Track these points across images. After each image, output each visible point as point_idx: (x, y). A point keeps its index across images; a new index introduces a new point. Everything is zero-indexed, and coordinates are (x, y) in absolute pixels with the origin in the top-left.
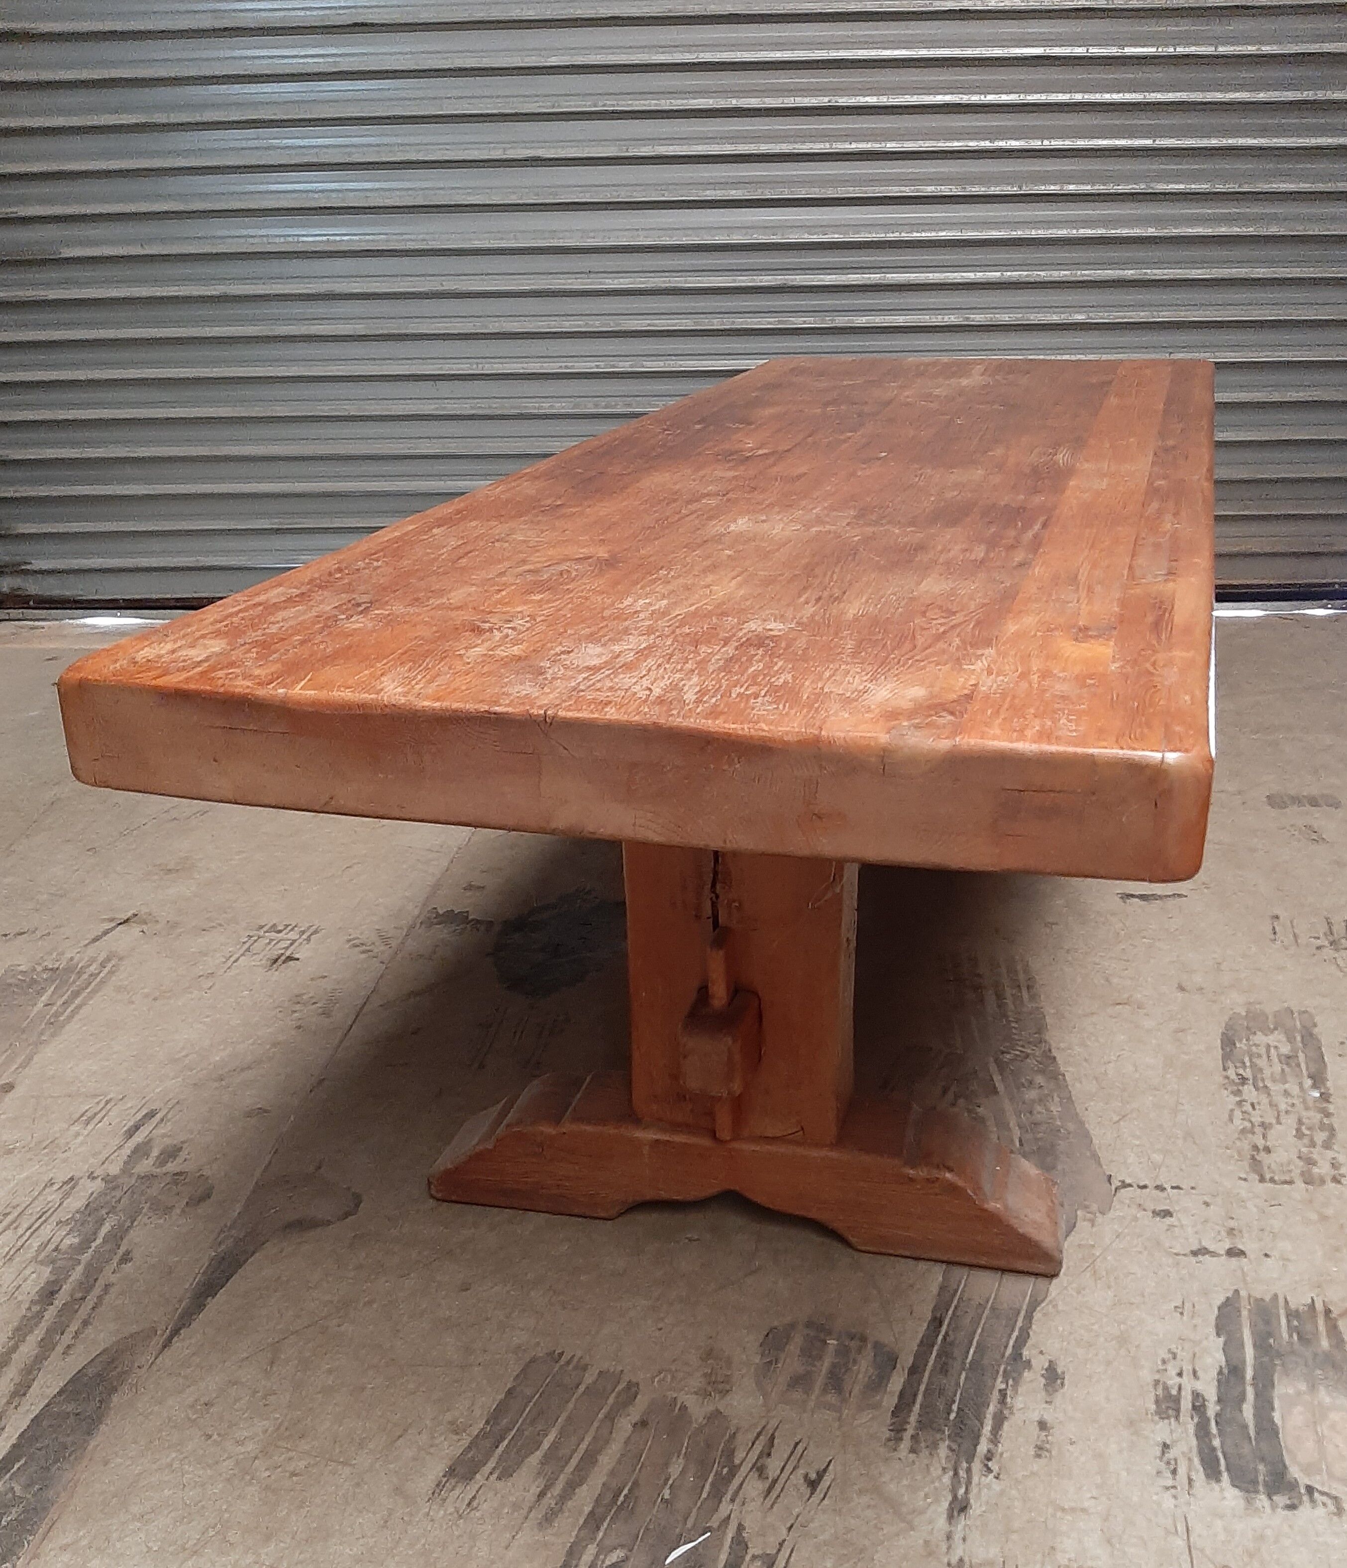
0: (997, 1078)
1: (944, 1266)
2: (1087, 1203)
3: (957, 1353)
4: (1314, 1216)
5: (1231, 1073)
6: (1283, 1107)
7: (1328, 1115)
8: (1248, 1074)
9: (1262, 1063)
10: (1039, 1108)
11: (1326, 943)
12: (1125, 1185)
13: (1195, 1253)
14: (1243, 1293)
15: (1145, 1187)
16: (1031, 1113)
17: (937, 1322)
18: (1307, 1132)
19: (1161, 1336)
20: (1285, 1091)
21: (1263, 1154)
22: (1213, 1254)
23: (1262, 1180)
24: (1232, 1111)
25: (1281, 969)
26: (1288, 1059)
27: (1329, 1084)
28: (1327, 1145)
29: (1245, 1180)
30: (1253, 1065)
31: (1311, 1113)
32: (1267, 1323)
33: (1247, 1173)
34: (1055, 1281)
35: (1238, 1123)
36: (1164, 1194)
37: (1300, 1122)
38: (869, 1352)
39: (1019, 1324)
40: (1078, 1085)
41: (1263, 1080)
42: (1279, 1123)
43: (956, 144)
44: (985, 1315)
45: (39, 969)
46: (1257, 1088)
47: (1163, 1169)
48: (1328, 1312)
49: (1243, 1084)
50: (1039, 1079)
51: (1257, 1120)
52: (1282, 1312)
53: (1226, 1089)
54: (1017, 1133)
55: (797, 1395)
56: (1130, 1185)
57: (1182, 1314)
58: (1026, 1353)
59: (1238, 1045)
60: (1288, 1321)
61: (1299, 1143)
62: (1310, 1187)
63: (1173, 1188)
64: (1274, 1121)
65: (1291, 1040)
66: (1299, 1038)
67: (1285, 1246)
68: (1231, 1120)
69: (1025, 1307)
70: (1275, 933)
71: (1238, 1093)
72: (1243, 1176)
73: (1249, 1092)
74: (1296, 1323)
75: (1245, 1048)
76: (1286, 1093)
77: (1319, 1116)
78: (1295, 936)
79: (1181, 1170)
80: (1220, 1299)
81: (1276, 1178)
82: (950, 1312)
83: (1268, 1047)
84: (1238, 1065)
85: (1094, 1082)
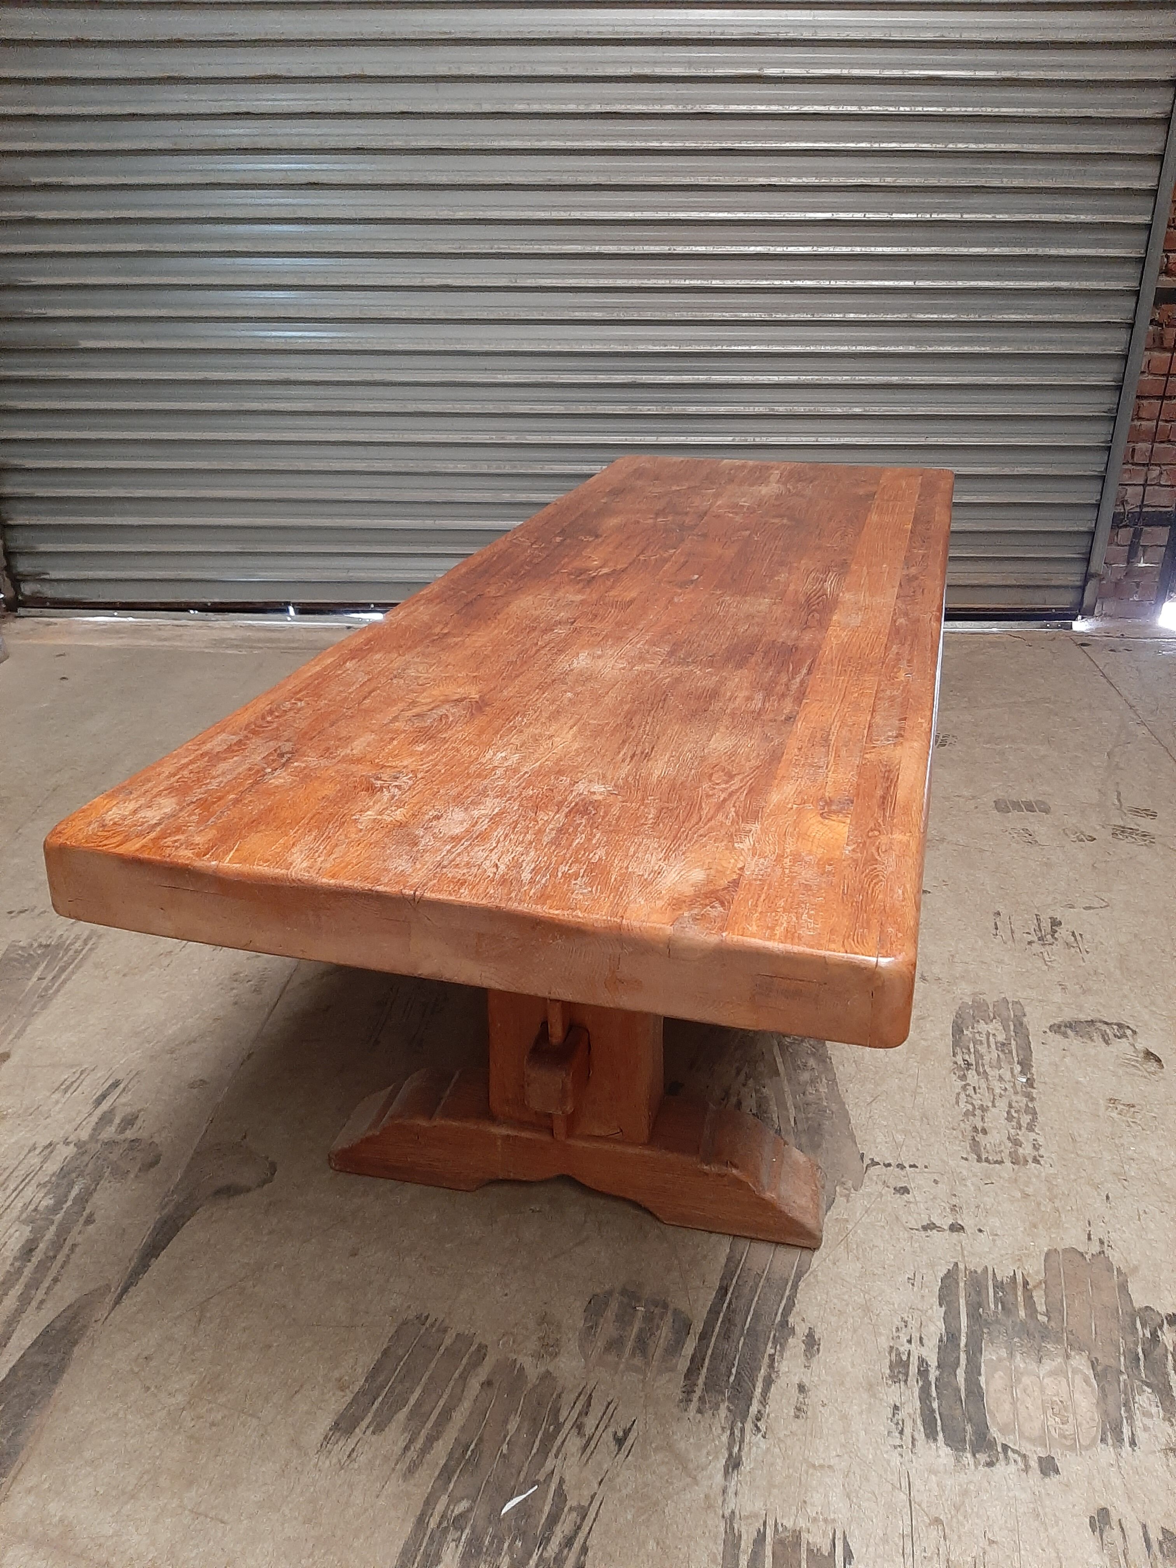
0: (779, 1060)
1: (731, 1238)
2: (843, 1180)
3: (738, 1319)
4: (1019, 1195)
5: (959, 1059)
6: (998, 1091)
7: (1032, 1099)
8: (972, 1059)
9: (983, 1049)
10: (810, 1090)
11: (1036, 939)
12: (874, 1163)
13: (925, 1228)
14: (961, 1266)
15: (889, 1165)
16: (804, 1094)
17: (723, 1290)
18: (1015, 1115)
19: (896, 1306)
20: (1000, 1076)
21: (981, 1135)
22: (940, 1229)
23: (979, 1160)
24: (958, 1094)
25: (1001, 962)
26: (1003, 1046)
27: (1034, 1070)
28: (1030, 1128)
29: (966, 1159)
30: (976, 1051)
31: (1019, 1098)
32: (979, 1293)
33: (968, 1153)
34: (817, 1253)
35: (964, 1106)
36: (903, 1173)
37: (1010, 1106)
38: (669, 1318)
39: (787, 1293)
40: (841, 1068)
41: (983, 1065)
42: (994, 1106)
43: (765, 282)
44: (761, 1284)
45: (35, 945)
46: (978, 1074)
47: (904, 1148)
48: (1026, 1284)
49: (968, 1069)
50: (812, 1062)
51: (977, 1103)
52: (990, 1283)
53: (955, 1074)
54: (792, 1112)
55: (611, 1358)
56: (878, 1164)
57: (913, 1285)
58: (791, 1320)
59: (965, 1032)
60: (995, 1293)
61: (1009, 1126)
62: (1016, 1167)
63: (911, 1166)
64: (990, 1104)
65: (1006, 1028)
66: (1012, 1028)
67: (994, 1221)
68: (957, 1103)
69: (792, 1277)
70: (997, 929)
71: (963, 1077)
72: (964, 1156)
73: (972, 1077)
74: (1001, 1294)
75: (970, 1035)
76: (1001, 1079)
77: (1025, 1100)
78: (1012, 932)
79: (918, 1150)
80: (942, 1272)
81: (990, 1158)
82: (734, 1281)
83: (988, 1034)
84: (964, 1050)
85: (854, 1065)
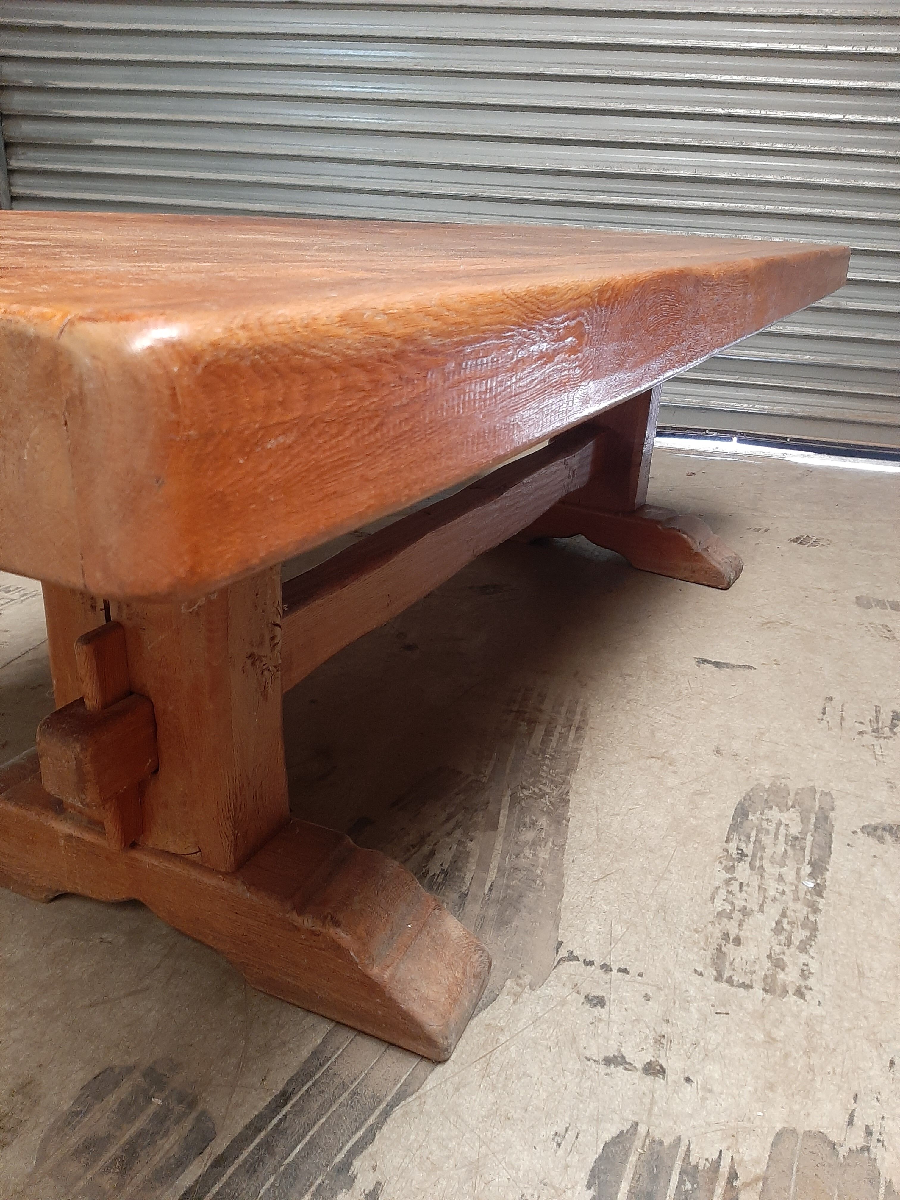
0: (504, 812)
1: (332, 1025)
2: (522, 972)
3: (280, 1147)
4: (760, 1037)
5: (732, 847)
6: (771, 893)
7: (816, 911)
8: (748, 849)
9: (767, 840)
10: (527, 852)
11: (869, 729)
12: (572, 957)
13: (608, 1061)
14: (642, 1129)
15: (591, 963)
16: (517, 856)
17: (284, 1097)
18: (786, 926)
19: (521, 1174)
20: (780, 876)
21: (731, 945)
22: (628, 1066)
23: (718, 978)
24: (717, 888)
25: (821, 748)
26: (795, 840)
27: (828, 875)
28: (803, 948)
29: (701, 974)
30: (758, 841)
31: (799, 906)
32: (654, 1178)
33: (705, 968)
34: (440, 1069)
35: (719, 904)
36: (606, 977)
37: (784, 915)
38: (188, 1123)
39: (371, 1120)
40: (577, 834)
41: (761, 859)
42: (761, 911)
44: (341, 1100)
46: (752, 866)
47: (620, 945)
48: (733, 1176)
49: (739, 860)
50: (543, 821)
51: (739, 903)
52: (678, 1165)
53: (721, 863)
54: (493, 875)
55: (74, 1168)
56: (577, 959)
57: (559, 1145)
58: (357, 1164)
59: (750, 817)
60: (681, 1182)
61: (774, 940)
62: (768, 997)
63: (620, 970)
64: (756, 908)
65: (804, 820)
66: (813, 820)
67: (714, 1070)
68: (712, 899)
69: (389, 1098)
70: (824, 713)
71: (731, 869)
72: (700, 969)
73: (743, 870)
74: (688, 1186)
75: (757, 822)
76: (781, 878)
77: (805, 910)
78: (842, 718)
79: (638, 950)
80: (609, 1132)
81: (735, 978)
82: (305, 1088)
83: (780, 823)
84: (743, 838)
85: (594, 833)
